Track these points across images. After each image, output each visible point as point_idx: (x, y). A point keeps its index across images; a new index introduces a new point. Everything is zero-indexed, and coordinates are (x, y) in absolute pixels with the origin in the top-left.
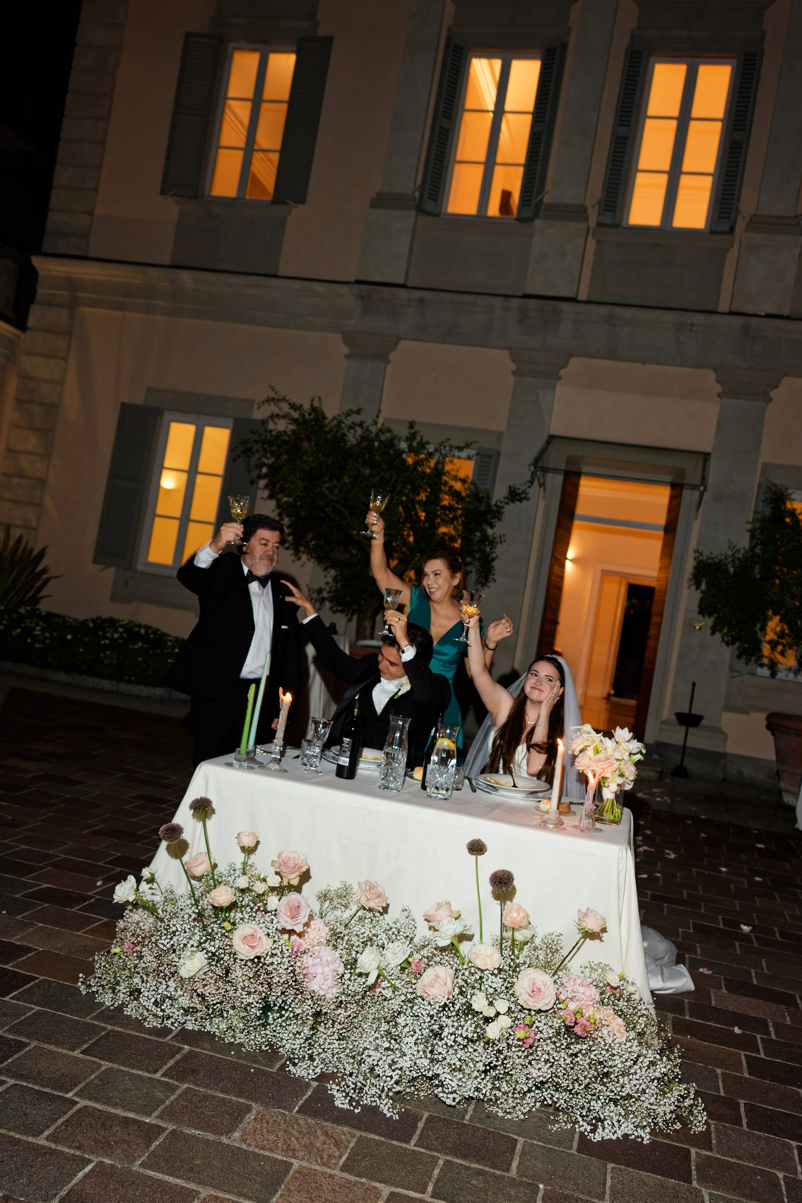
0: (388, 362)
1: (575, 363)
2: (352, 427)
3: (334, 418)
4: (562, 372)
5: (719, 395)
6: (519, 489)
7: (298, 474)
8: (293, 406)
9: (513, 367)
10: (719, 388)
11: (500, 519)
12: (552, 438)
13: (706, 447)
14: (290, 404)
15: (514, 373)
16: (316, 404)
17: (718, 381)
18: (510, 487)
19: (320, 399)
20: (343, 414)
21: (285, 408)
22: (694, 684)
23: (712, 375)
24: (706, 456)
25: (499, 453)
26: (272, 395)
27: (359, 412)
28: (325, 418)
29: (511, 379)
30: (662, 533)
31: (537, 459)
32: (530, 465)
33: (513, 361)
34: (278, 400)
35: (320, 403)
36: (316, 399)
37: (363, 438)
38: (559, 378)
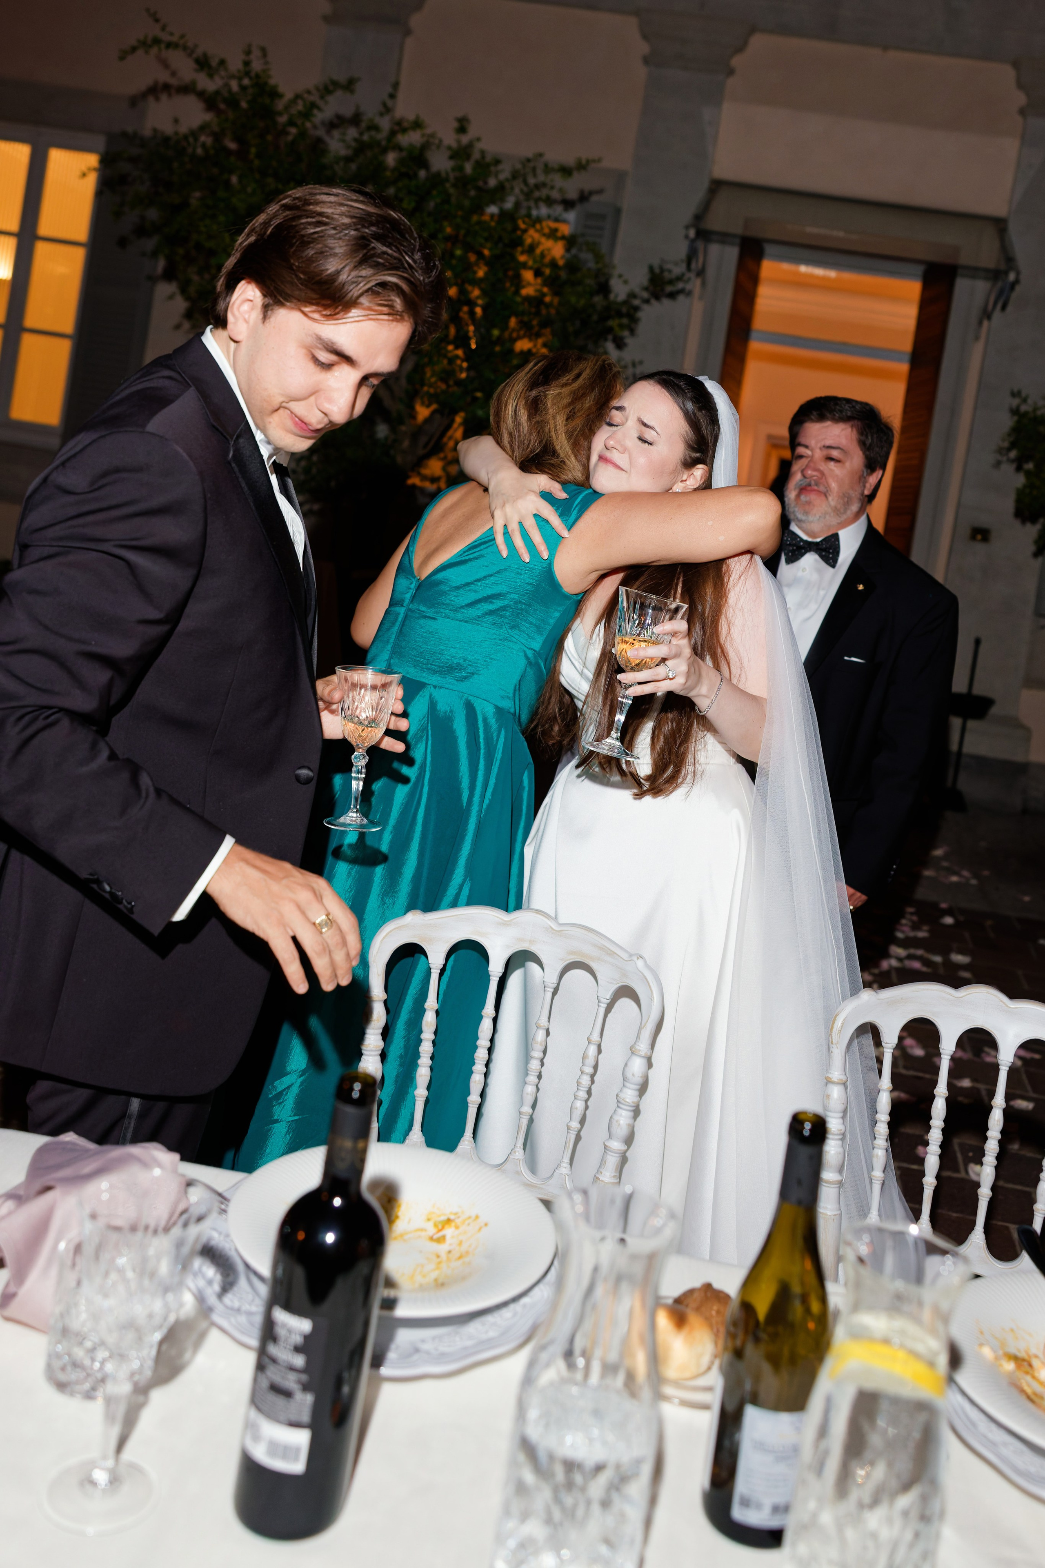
0: (408, 32)
1: (758, 41)
2: (336, 123)
3: (297, 97)
4: (736, 61)
5: (1022, 112)
6: (670, 271)
7: (222, 218)
8: (203, 63)
9: (644, 48)
10: (1021, 99)
11: (632, 332)
12: (717, 185)
13: (997, 207)
14: (197, 61)
15: (646, 60)
16: (257, 66)
17: (1020, 85)
18: (651, 269)
19: (264, 51)
20: (318, 89)
21: (186, 70)
22: (978, 642)
23: (1009, 73)
24: (1000, 225)
25: (618, 211)
26: (155, 31)
27: (349, 86)
28: (275, 94)
29: (641, 72)
30: (904, 367)
31: (698, 218)
32: (687, 227)
33: (645, 37)
34: (169, 45)
35: (266, 63)
36: (256, 53)
37: (361, 148)
38: (731, 72)
